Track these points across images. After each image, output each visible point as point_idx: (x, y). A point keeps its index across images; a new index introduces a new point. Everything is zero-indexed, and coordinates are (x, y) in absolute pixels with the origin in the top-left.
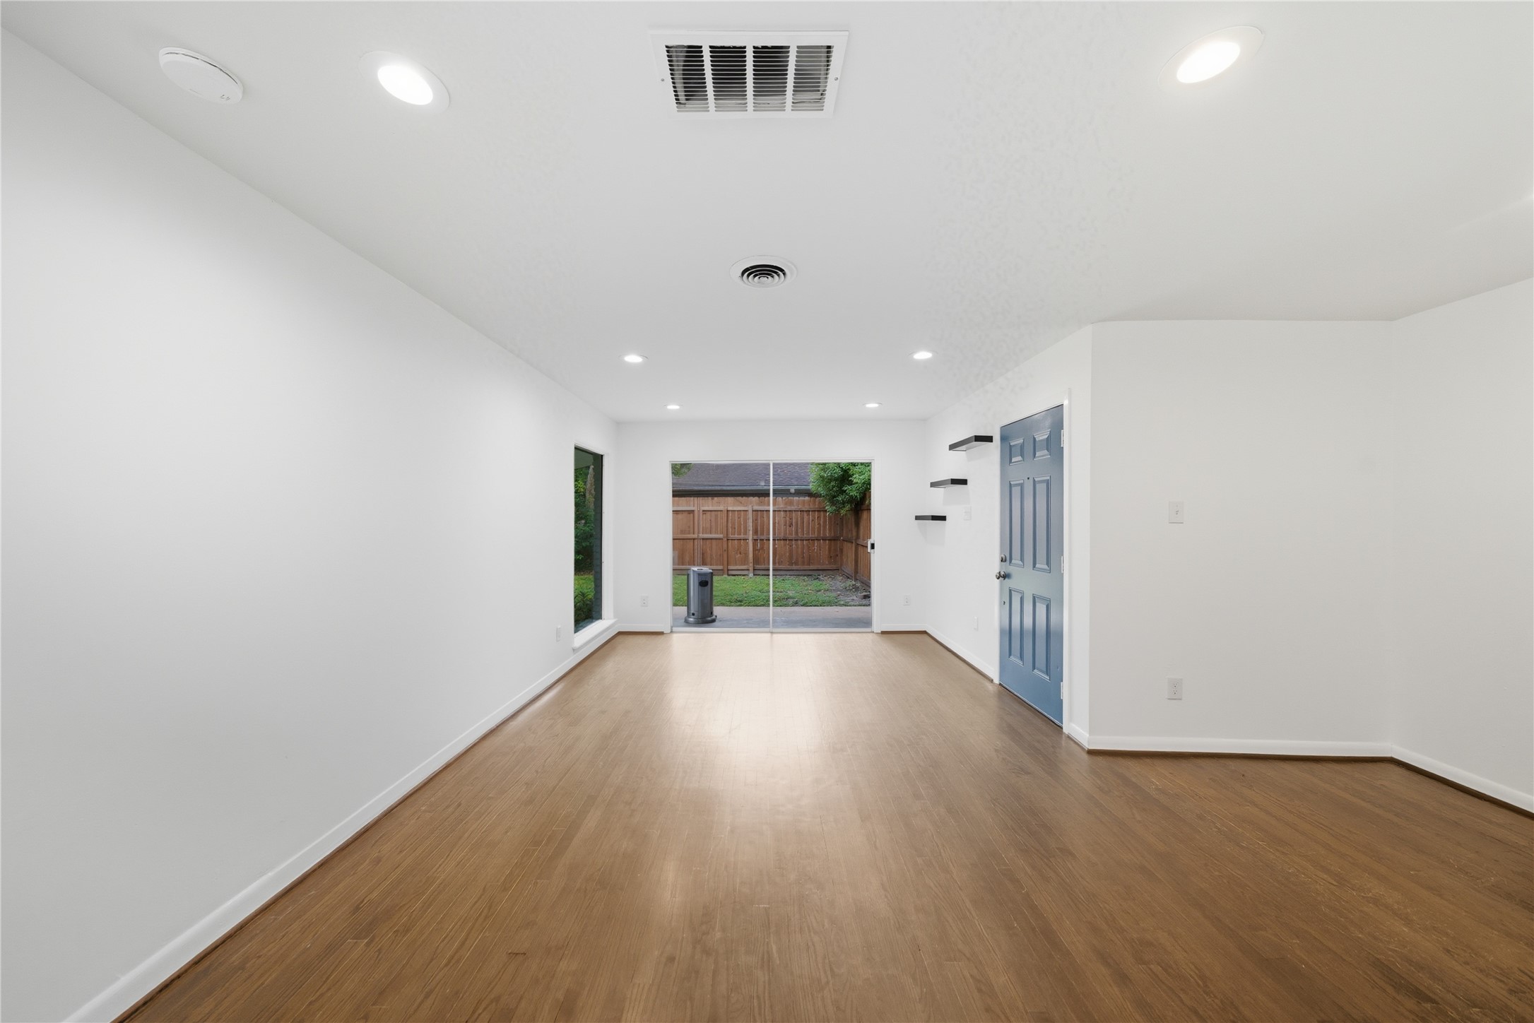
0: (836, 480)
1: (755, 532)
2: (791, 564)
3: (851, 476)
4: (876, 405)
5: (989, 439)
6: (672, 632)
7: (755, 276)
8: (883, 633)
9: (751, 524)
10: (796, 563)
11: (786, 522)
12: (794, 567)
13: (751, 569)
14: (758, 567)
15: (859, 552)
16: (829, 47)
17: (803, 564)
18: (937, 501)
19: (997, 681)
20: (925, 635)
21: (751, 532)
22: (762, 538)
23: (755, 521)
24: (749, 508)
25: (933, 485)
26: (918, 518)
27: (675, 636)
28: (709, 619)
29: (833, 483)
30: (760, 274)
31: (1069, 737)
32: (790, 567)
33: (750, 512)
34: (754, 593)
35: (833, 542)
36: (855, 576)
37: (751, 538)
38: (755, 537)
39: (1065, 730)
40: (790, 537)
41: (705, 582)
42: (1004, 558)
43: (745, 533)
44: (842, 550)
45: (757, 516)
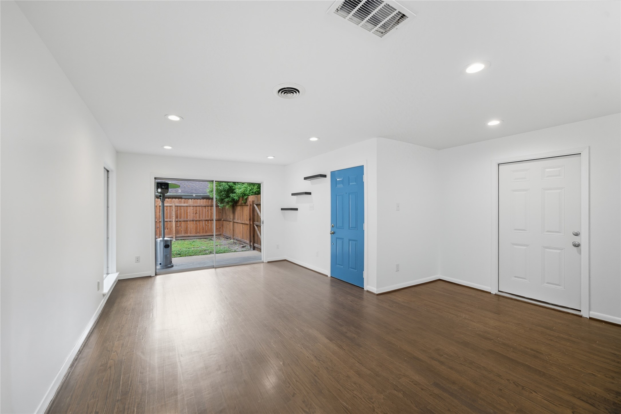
0: (224, 191)
1: (177, 217)
2: (196, 233)
3: (234, 190)
4: (273, 158)
5: (325, 176)
6: (156, 275)
7: (284, 93)
8: (268, 262)
9: (174, 213)
10: (199, 233)
11: (194, 212)
12: (198, 235)
13: (174, 237)
14: (178, 235)
15: (235, 227)
16: (404, 15)
17: (203, 233)
18: (293, 202)
19: (329, 275)
20: (286, 261)
21: (174, 217)
22: (180, 220)
23: (176, 211)
24: (173, 205)
25: (293, 194)
26: (282, 209)
27: (158, 277)
28: (169, 265)
29: (223, 193)
30: (289, 92)
31: (368, 291)
32: (196, 235)
33: (174, 207)
34: (185, 249)
35: (218, 221)
36: (233, 237)
37: (174, 220)
38: (177, 220)
39: (365, 289)
40: (195, 219)
41: (167, 246)
42: (333, 226)
43: (170, 218)
44: (223, 225)
45: (178, 209)
